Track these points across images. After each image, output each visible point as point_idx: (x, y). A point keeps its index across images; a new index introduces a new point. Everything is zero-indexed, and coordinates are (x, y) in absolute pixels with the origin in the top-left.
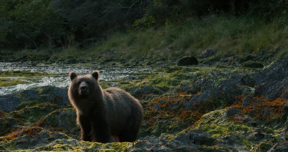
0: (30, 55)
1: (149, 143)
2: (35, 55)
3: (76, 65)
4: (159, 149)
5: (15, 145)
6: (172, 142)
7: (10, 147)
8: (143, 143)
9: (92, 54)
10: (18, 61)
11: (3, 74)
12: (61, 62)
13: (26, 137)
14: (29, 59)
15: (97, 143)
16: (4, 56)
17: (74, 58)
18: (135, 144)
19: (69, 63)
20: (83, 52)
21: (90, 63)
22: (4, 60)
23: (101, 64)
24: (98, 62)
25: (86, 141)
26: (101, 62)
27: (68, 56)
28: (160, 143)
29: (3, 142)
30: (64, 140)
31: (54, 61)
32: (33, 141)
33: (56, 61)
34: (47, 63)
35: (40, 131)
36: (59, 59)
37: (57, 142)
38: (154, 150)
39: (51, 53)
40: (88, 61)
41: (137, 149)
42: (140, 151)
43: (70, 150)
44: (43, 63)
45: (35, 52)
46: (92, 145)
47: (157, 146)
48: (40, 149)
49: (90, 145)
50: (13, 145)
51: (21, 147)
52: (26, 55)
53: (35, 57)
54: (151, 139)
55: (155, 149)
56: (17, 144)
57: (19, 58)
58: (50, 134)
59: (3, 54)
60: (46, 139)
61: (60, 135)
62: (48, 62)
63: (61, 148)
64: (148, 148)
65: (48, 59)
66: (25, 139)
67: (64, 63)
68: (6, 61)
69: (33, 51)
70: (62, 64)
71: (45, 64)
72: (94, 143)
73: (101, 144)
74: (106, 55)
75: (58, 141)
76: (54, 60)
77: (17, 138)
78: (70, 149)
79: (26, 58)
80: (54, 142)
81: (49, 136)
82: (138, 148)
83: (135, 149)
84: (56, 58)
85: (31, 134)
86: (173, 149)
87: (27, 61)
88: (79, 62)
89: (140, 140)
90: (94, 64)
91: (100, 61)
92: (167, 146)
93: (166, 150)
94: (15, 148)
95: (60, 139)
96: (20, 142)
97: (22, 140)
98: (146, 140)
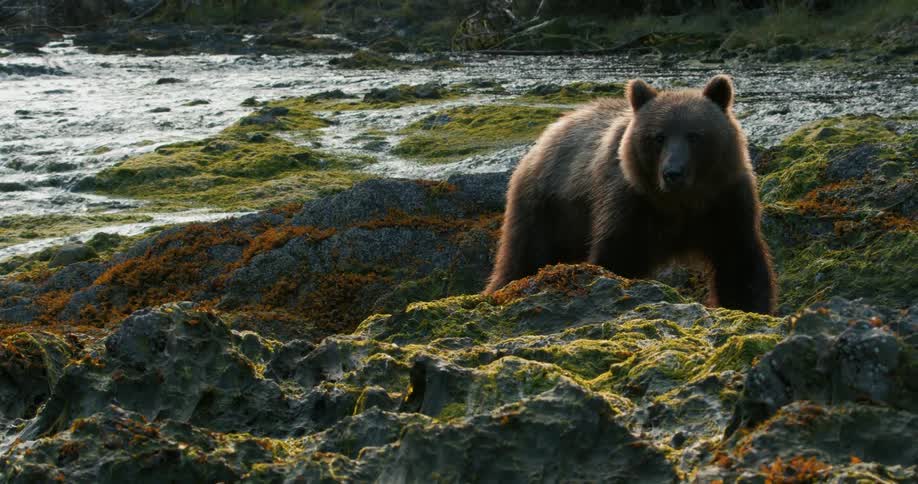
0: (659, 34)
1: (839, 319)
2: (676, 34)
3: (801, 64)
4: (865, 337)
5: (514, 321)
6: (909, 317)
7: (498, 327)
8: (820, 318)
9: (854, 28)
10: (621, 52)
11: (560, 95)
12: (754, 56)
13: (550, 296)
14: (655, 45)
15: (755, 315)
16: (578, 38)
17: (798, 43)
18: (794, 320)
19: (779, 58)
20: (826, 25)
21: (843, 58)
22: (575, 50)
23: (879, 63)
24: (872, 55)
25: (732, 309)
26: (881, 55)
27: (780, 36)
28: (874, 318)
29: (478, 313)
30: (665, 305)
31: (735, 51)
32: (572, 309)
33: (739, 54)
34: (712, 57)
35: (592, 278)
36: (750, 45)
37: (641, 311)
38: (849, 339)
39: (726, 26)
40: (841, 52)
41: (797, 336)
42: (809, 341)
43: (670, 336)
44: (699, 58)
45: (675, 23)
46: (740, 322)
47: (859, 327)
48: (577, 333)
49: (732, 320)
50: (507, 321)
51: (532, 328)
52: (644, 35)
53: (675, 41)
54: (848, 305)
55: (852, 338)
56: (519, 319)
57: (624, 43)
58: (623, 288)
59: (575, 32)
60: (612, 301)
61: (655, 291)
62: (716, 56)
63: (640, 330)
64: (833, 332)
65: (715, 45)
66: (544, 301)
67: (763, 60)
68: (583, 53)
69: (670, 21)
70: (758, 61)
71: (702, 62)
72: (744, 316)
73: (768, 320)
74: (898, 32)
75: (646, 310)
76: (734, 48)
77: (521, 299)
78: (671, 333)
79: (646, 42)
80: (632, 312)
81: (621, 294)
82: (803, 332)
83: (794, 338)
84: (741, 43)
85: (565, 286)
86: (909, 336)
87: (648, 52)
88: (809, 54)
89: (813, 308)
90: (858, 61)
91: (877, 54)
92: (894, 327)
93: (884, 341)
94: (514, 332)
95: (654, 301)
96: (530, 311)
97: (537, 304)
98: (829, 310)
